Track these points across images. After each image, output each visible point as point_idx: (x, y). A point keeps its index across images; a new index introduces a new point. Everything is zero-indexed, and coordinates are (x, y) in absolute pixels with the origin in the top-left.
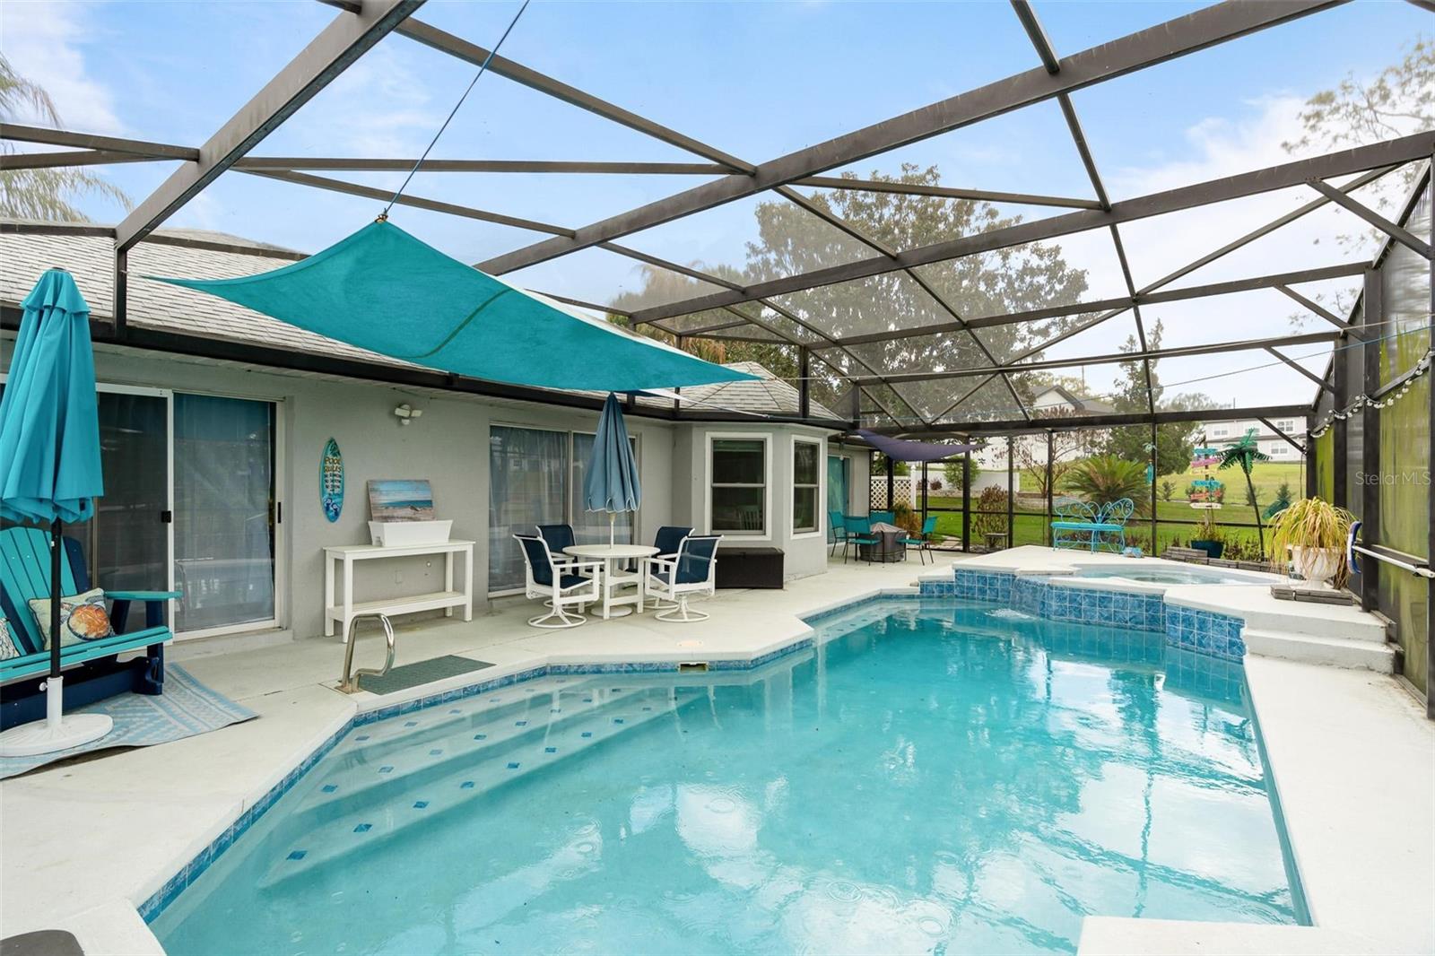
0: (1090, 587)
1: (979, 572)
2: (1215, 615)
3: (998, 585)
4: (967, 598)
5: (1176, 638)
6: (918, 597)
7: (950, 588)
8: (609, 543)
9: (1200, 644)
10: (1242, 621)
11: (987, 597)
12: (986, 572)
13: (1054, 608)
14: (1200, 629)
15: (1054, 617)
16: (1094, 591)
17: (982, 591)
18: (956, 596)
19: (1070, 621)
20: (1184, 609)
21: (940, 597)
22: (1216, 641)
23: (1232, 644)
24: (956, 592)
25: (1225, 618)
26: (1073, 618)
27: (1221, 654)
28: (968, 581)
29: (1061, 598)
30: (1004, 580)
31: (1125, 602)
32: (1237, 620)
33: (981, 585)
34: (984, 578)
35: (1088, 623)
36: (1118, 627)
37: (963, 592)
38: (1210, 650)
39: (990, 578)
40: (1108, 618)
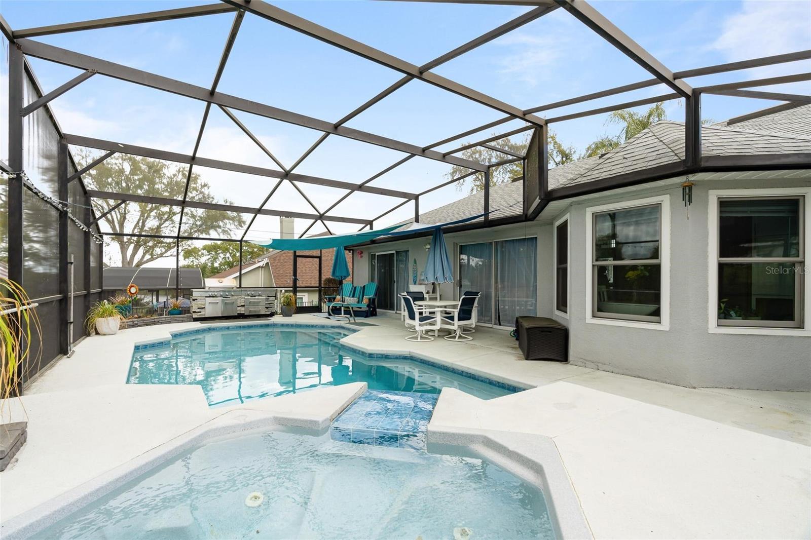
8: (437, 300)
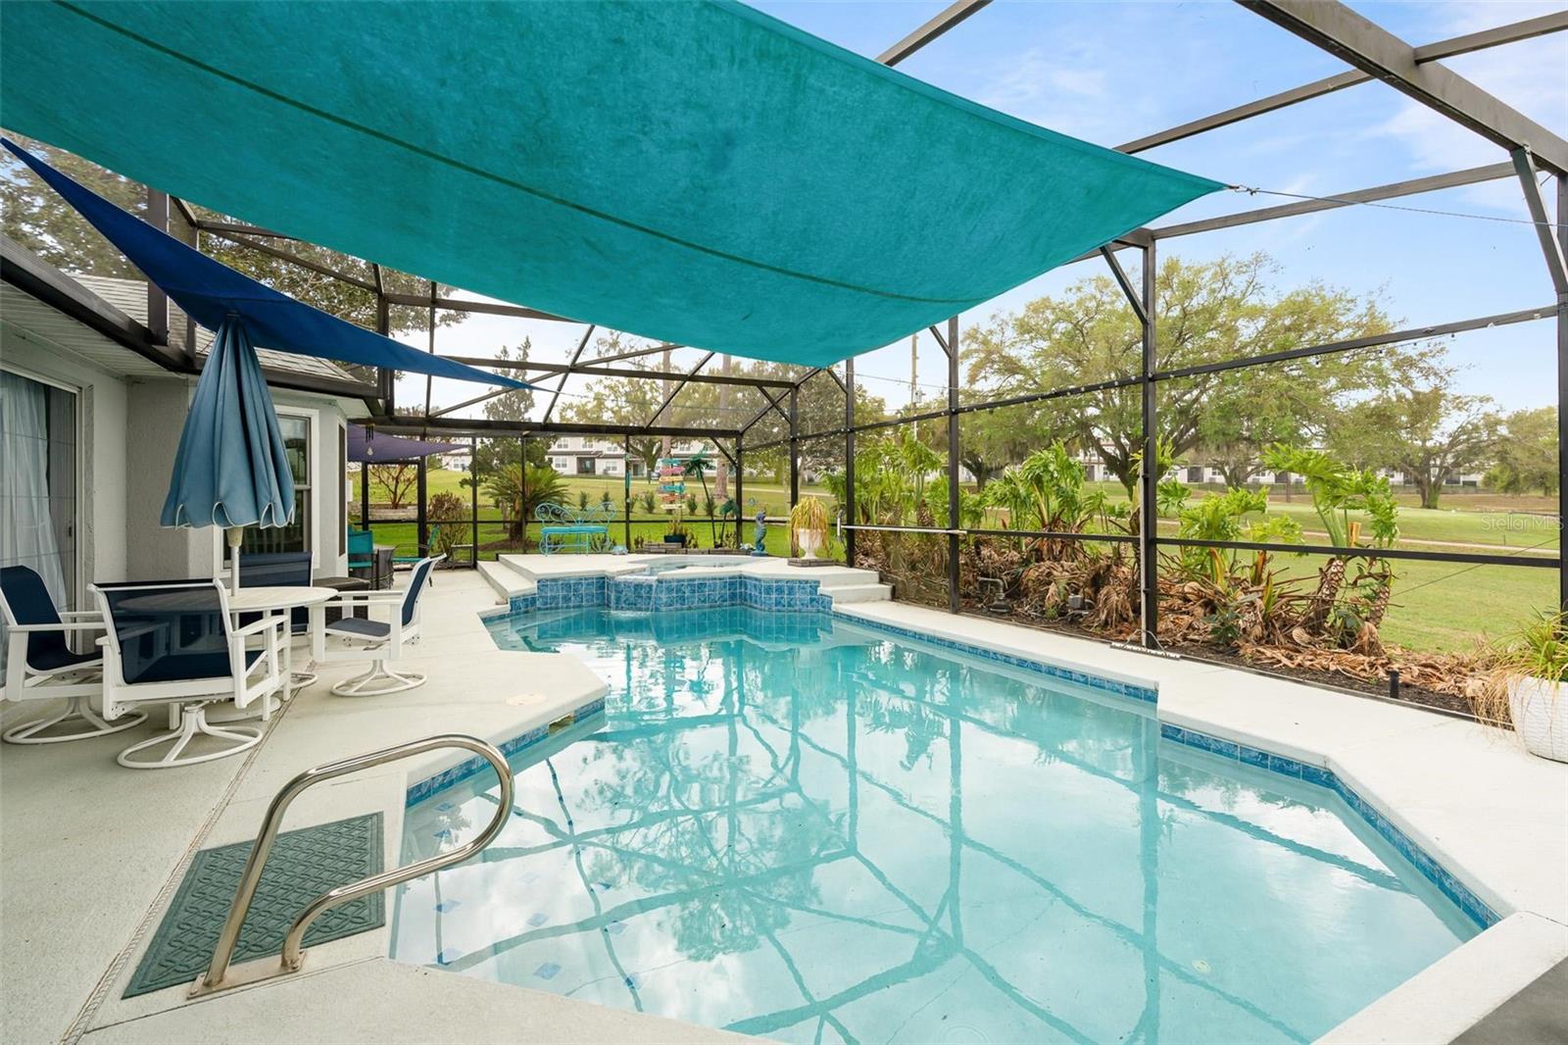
0: (690, 577)
1: (563, 579)
2: (800, 582)
3: (583, 590)
4: (551, 609)
5: (770, 605)
6: (509, 616)
7: (533, 601)
9: (790, 605)
10: (819, 582)
11: (572, 604)
12: (570, 578)
13: (664, 600)
14: (789, 594)
15: (664, 609)
16: (694, 580)
17: (566, 599)
18: (539, 609)
19: (677, 610)
20: (777, 581)
21: (527, 612)
22: (801, 600)
23: (812, 600)
24: (538, 604)
25: (807, 582)
26: (679, 606)
27: (804, 609)
28: (551, 590)
29: (670, 590)
30: (588, 584)
31: (715, 584)
32: (815, 582)
33: (565, 593)
34: (568, 586)
35: (690, 608)
36: (711, 607)
37: (546, 603)
38: (797, 608)
39: (575, 584)
40: (704, 601)
